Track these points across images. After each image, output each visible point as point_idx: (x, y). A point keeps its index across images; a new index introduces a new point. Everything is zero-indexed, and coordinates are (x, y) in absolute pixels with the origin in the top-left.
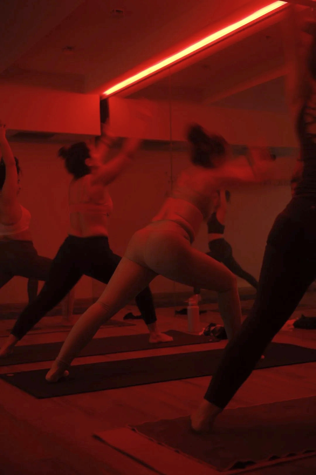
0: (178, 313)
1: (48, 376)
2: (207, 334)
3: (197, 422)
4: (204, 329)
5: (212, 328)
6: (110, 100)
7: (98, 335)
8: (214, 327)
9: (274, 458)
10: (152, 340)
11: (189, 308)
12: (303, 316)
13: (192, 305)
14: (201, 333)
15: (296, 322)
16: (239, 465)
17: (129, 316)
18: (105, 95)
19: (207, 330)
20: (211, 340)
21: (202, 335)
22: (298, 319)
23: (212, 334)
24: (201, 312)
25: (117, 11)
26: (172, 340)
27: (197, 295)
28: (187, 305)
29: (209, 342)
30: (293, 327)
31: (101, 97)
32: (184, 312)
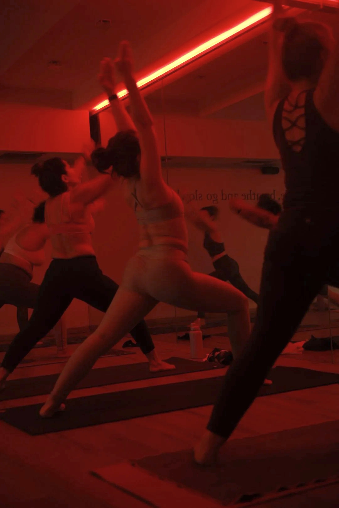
0: (179, 338)
1: (42, 411)
2: (211, 359)
3: (200, 454)
4: (208, 355)
5: (217, 353)
6: (101, 116)
7: (97, 366)
8: (219, 353)
9: (282, 489)
10: (152, 369)
11: (191, 333)
12: (312, 337)
13: (194, 330)
14: (205, 360)
15: (305, 344)
16: (246, 498)
17: (128, 344)
18: (94, 110)
19: (211, 356)
20: (216, 366)
21: (206, 361)
22: (307, 340)
23: (216, 360)
24: (204, 337)
25: (104, 21)
26: (175, 367)
27: (199, 319)
28: (189, 329)
29: (214, 368)
30: (302, 349)
31: (90, 113)
32: (186, 338)
